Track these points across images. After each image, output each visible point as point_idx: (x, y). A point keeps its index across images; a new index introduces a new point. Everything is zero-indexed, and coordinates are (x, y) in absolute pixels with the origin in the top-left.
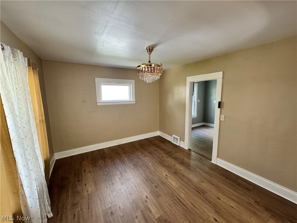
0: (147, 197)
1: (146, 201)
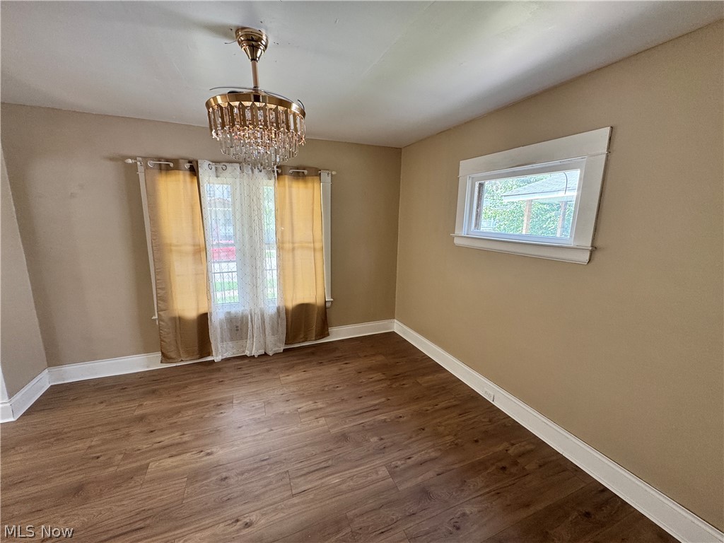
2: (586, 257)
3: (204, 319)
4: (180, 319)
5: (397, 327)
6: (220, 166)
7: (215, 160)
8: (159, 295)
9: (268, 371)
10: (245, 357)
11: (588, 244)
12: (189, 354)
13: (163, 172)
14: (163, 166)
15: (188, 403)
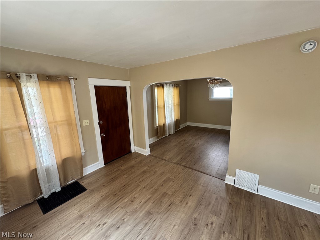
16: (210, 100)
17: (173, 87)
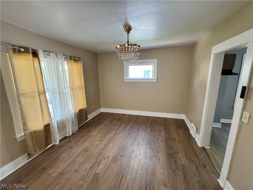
0: (108, 157)
1: (105, 158)
2: (156, 81)
3: (47, 127)
4: (34, 132)
5: (102, 110)
6: (46, 53)
7: (44, 50)
8: (23, 122)
9: (83, 136)
10: (66, 137)
11: (156, 78)
12: (40, 148)
13: (17, 53)
14: (17, 50)
15: (72, 158)
16: (125, 81)
17: (68, 60)
